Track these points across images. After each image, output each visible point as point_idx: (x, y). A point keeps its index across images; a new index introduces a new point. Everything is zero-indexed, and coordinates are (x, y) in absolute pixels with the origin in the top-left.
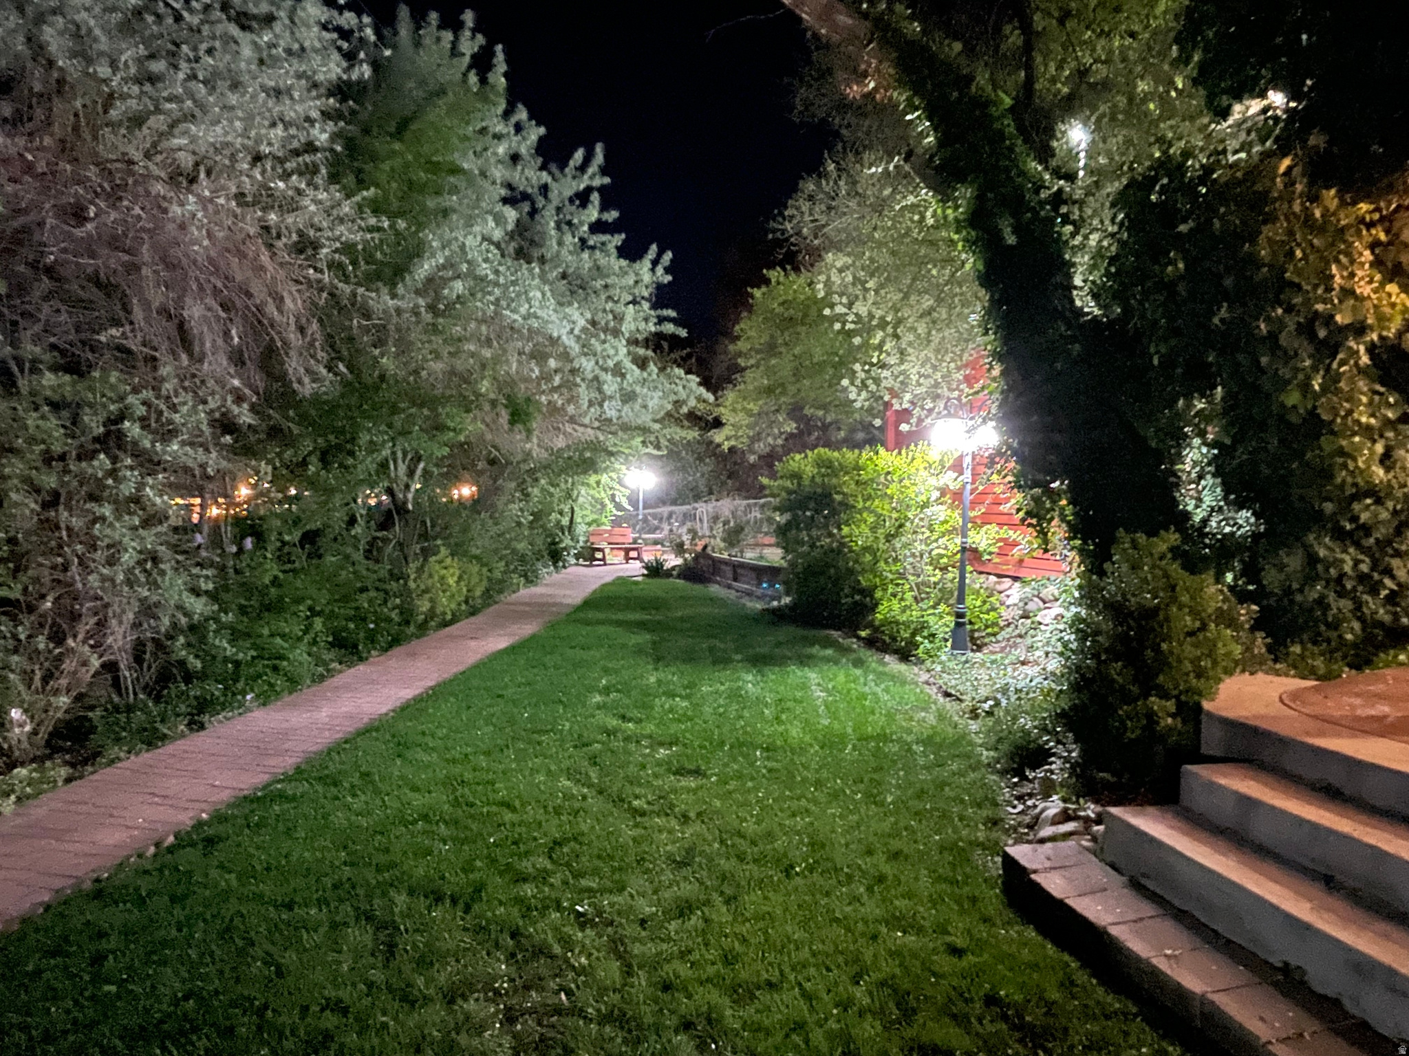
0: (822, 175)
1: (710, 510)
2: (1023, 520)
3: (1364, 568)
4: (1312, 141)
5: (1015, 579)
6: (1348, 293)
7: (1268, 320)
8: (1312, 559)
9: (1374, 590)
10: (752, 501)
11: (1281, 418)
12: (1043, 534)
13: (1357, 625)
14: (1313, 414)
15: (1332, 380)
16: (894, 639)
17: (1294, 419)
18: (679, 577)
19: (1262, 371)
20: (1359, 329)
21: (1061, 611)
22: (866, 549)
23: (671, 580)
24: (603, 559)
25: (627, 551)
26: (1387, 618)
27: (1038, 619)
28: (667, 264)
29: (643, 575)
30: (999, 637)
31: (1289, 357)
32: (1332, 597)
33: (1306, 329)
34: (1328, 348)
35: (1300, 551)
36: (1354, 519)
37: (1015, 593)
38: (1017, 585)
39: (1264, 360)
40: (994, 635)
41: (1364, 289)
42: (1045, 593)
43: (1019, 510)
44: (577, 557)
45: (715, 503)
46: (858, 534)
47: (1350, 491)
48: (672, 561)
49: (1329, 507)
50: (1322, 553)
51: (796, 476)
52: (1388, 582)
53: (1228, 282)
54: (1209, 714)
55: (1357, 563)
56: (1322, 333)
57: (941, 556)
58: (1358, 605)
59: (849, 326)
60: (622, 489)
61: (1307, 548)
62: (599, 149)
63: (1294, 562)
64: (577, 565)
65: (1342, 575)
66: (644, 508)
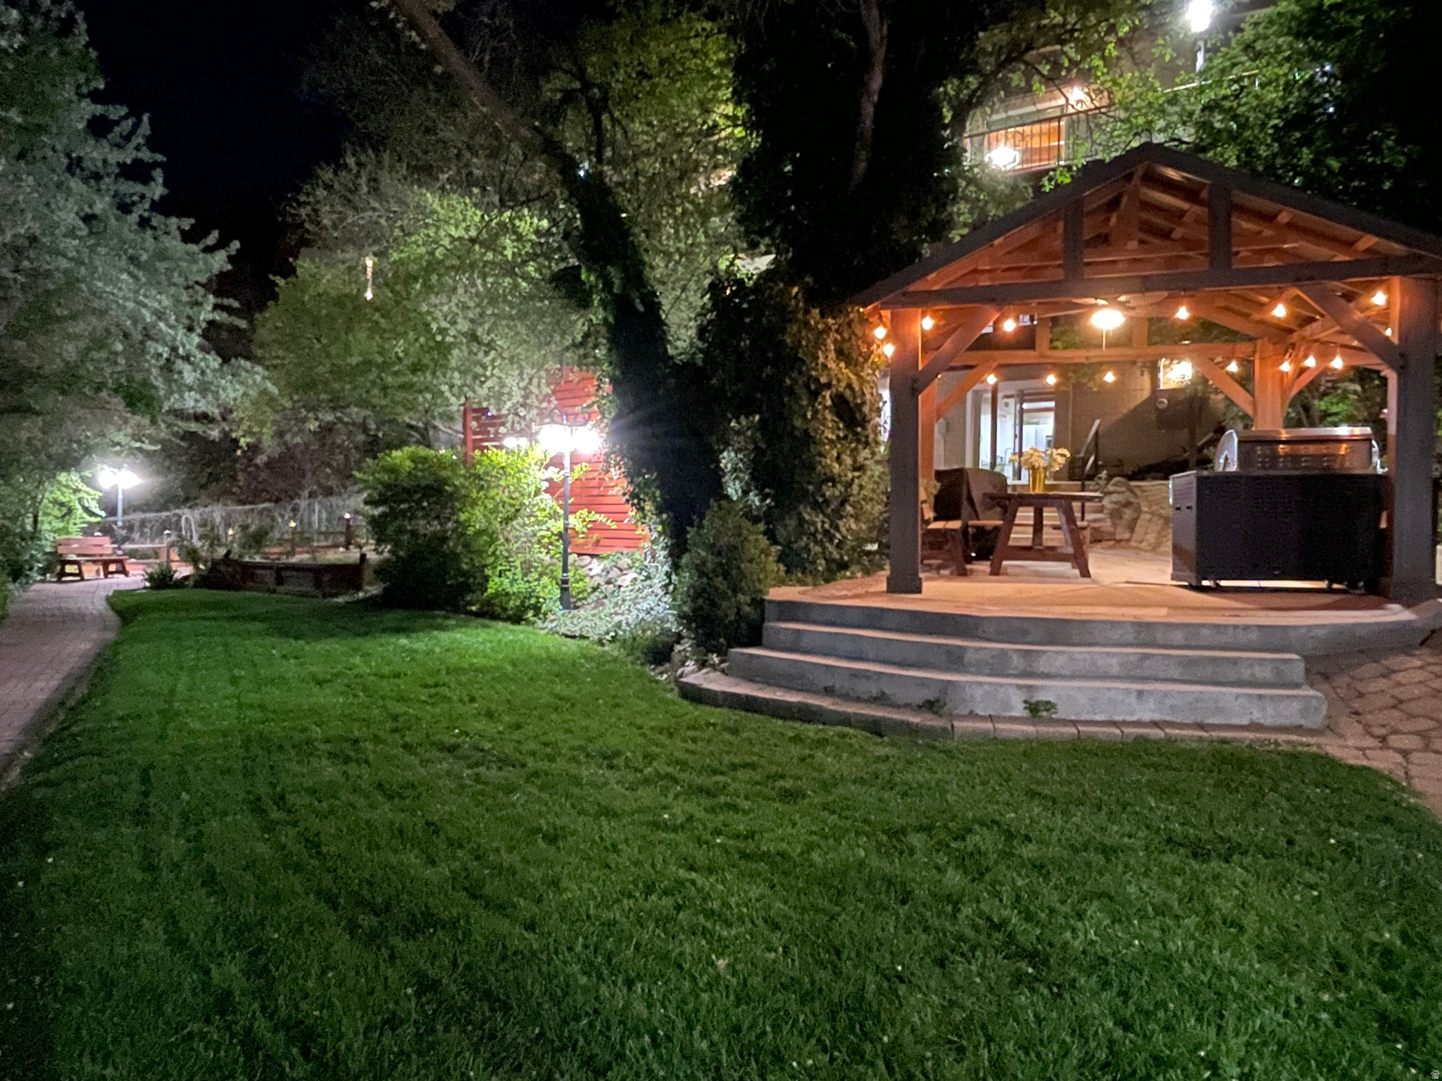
0: (340, 167)
1: (198, 517)
2: (627, 501)
3: (827, 526)
4: (807, 279)
5: (592, 556)
6: (825, 366)
7: (791, 378)
8: (801, 521)
9: (831, 541)
10: (248, 507)
11: (791, 435)
12: (641, 509)
13: (823, 562)
14: (806, 431)
15: (816, 412)
16: (505, 609)
17: (797, 433)
18: (196, 586)
19: (784, 406)
20: (828, 386)
21: (635, 575)
22: (479, 533)
23: (185, 591)
24: (80, 574)
25: (106, 564)
26: (837, 556)
27: (618, 583)
28: (234, 253)
29: (145, 588)
30: (589, 600)
31: (798, 399)
32: (812, 545)
33: (807, 386)
34: (814, 395)
35: (795, 518)
36: (823, 495)
37: (596, 567)
38: (595, 560)
39: (786, 399)
40: (585, 599)
41: (832, 365)
42: (620, 563)
43: (624, 494)
44: (43, 571)
45: (202, 509)
46: (476, 518)
47: (823, 477)
48: (183, 570)
49: (811, 488)
50: (807, 517)
51: (393, 470)
52: (838, 535)
53: (770, 355)
54: (770, 602)
55: (823, 523)
56: (813, 387)
57: (543, 537)
58: (824, 548)
59: (449, 339)
60: (92, 492)
61: (800, 514)
62: (145, 118)
63: (792, 523)
64: (43, 581)
65: (816, 530)
66: (125, 512)
